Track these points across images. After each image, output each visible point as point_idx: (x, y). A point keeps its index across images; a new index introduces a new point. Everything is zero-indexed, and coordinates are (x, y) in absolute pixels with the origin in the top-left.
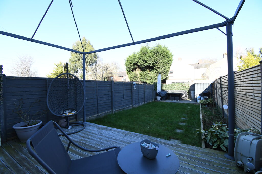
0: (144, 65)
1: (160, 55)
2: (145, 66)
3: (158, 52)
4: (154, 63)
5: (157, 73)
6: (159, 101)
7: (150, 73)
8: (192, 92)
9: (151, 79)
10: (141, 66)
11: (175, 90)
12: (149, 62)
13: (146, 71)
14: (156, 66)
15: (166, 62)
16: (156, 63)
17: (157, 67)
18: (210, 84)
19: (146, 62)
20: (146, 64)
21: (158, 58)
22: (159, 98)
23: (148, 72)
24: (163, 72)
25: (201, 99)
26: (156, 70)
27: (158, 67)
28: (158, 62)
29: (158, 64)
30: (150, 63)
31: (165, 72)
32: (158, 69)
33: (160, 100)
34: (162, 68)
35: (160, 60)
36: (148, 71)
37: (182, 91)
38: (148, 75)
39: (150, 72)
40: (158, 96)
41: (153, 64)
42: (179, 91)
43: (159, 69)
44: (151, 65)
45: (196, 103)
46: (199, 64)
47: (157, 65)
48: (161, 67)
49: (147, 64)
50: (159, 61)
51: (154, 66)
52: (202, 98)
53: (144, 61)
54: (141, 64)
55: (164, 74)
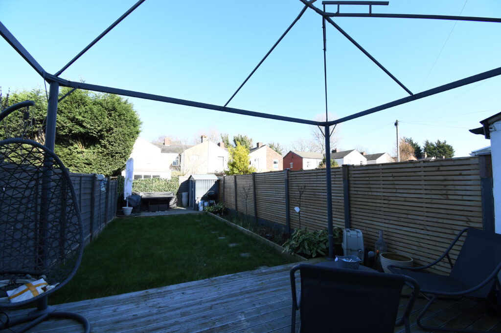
0: (71, 131)
1: (119, 116)
2: (73, 132)
3: (114, 109)
4: (101, 130)
5: (105, 153)
6: (130, 216)
7: (82, 152)
8: (184, 194)
9: (86, 166)
10: (61, 130)
11: (153, 192)
12: (88, 126)
13: (72, 145)
14: (106, 139)
15: (131, 133)
16: (107, 131)
17: (108, 140)
18: (215, 182)
19: (80, 124)
20: (77, 129)
21: (113, 122)
22: (128, 210)
23: (77, 148)
24: (119, 153)
25: (204, 205)
26: (105, 147)
27: (110, 140)
28: (112, 130)
29: (111, 134)
30: (90, 129)
31: (125, 153)
32: (110, 146)
33: (132, 212)
34: (121, 145)
35: (117, 127)
36: (79, 147)
37: (166, 192)
38: (79, 155)
39: (84, 150)
40: (126, 206)
41: (97, 133)
42: (161, 193)
43: (112, 145)
44: (92, 133)
45: (197, 212)
46: (165, 145)
47: (110, 136)
48: (118, 141)
49: (82, 130)
50: (115, 129)
51: (102, 137)
52: (206, 204)
53: (73, 120)
54: (63, 126)
55: (121, 157)
